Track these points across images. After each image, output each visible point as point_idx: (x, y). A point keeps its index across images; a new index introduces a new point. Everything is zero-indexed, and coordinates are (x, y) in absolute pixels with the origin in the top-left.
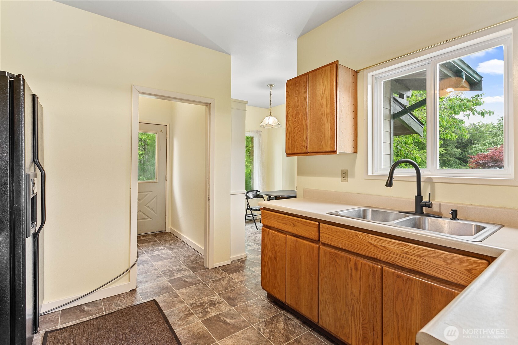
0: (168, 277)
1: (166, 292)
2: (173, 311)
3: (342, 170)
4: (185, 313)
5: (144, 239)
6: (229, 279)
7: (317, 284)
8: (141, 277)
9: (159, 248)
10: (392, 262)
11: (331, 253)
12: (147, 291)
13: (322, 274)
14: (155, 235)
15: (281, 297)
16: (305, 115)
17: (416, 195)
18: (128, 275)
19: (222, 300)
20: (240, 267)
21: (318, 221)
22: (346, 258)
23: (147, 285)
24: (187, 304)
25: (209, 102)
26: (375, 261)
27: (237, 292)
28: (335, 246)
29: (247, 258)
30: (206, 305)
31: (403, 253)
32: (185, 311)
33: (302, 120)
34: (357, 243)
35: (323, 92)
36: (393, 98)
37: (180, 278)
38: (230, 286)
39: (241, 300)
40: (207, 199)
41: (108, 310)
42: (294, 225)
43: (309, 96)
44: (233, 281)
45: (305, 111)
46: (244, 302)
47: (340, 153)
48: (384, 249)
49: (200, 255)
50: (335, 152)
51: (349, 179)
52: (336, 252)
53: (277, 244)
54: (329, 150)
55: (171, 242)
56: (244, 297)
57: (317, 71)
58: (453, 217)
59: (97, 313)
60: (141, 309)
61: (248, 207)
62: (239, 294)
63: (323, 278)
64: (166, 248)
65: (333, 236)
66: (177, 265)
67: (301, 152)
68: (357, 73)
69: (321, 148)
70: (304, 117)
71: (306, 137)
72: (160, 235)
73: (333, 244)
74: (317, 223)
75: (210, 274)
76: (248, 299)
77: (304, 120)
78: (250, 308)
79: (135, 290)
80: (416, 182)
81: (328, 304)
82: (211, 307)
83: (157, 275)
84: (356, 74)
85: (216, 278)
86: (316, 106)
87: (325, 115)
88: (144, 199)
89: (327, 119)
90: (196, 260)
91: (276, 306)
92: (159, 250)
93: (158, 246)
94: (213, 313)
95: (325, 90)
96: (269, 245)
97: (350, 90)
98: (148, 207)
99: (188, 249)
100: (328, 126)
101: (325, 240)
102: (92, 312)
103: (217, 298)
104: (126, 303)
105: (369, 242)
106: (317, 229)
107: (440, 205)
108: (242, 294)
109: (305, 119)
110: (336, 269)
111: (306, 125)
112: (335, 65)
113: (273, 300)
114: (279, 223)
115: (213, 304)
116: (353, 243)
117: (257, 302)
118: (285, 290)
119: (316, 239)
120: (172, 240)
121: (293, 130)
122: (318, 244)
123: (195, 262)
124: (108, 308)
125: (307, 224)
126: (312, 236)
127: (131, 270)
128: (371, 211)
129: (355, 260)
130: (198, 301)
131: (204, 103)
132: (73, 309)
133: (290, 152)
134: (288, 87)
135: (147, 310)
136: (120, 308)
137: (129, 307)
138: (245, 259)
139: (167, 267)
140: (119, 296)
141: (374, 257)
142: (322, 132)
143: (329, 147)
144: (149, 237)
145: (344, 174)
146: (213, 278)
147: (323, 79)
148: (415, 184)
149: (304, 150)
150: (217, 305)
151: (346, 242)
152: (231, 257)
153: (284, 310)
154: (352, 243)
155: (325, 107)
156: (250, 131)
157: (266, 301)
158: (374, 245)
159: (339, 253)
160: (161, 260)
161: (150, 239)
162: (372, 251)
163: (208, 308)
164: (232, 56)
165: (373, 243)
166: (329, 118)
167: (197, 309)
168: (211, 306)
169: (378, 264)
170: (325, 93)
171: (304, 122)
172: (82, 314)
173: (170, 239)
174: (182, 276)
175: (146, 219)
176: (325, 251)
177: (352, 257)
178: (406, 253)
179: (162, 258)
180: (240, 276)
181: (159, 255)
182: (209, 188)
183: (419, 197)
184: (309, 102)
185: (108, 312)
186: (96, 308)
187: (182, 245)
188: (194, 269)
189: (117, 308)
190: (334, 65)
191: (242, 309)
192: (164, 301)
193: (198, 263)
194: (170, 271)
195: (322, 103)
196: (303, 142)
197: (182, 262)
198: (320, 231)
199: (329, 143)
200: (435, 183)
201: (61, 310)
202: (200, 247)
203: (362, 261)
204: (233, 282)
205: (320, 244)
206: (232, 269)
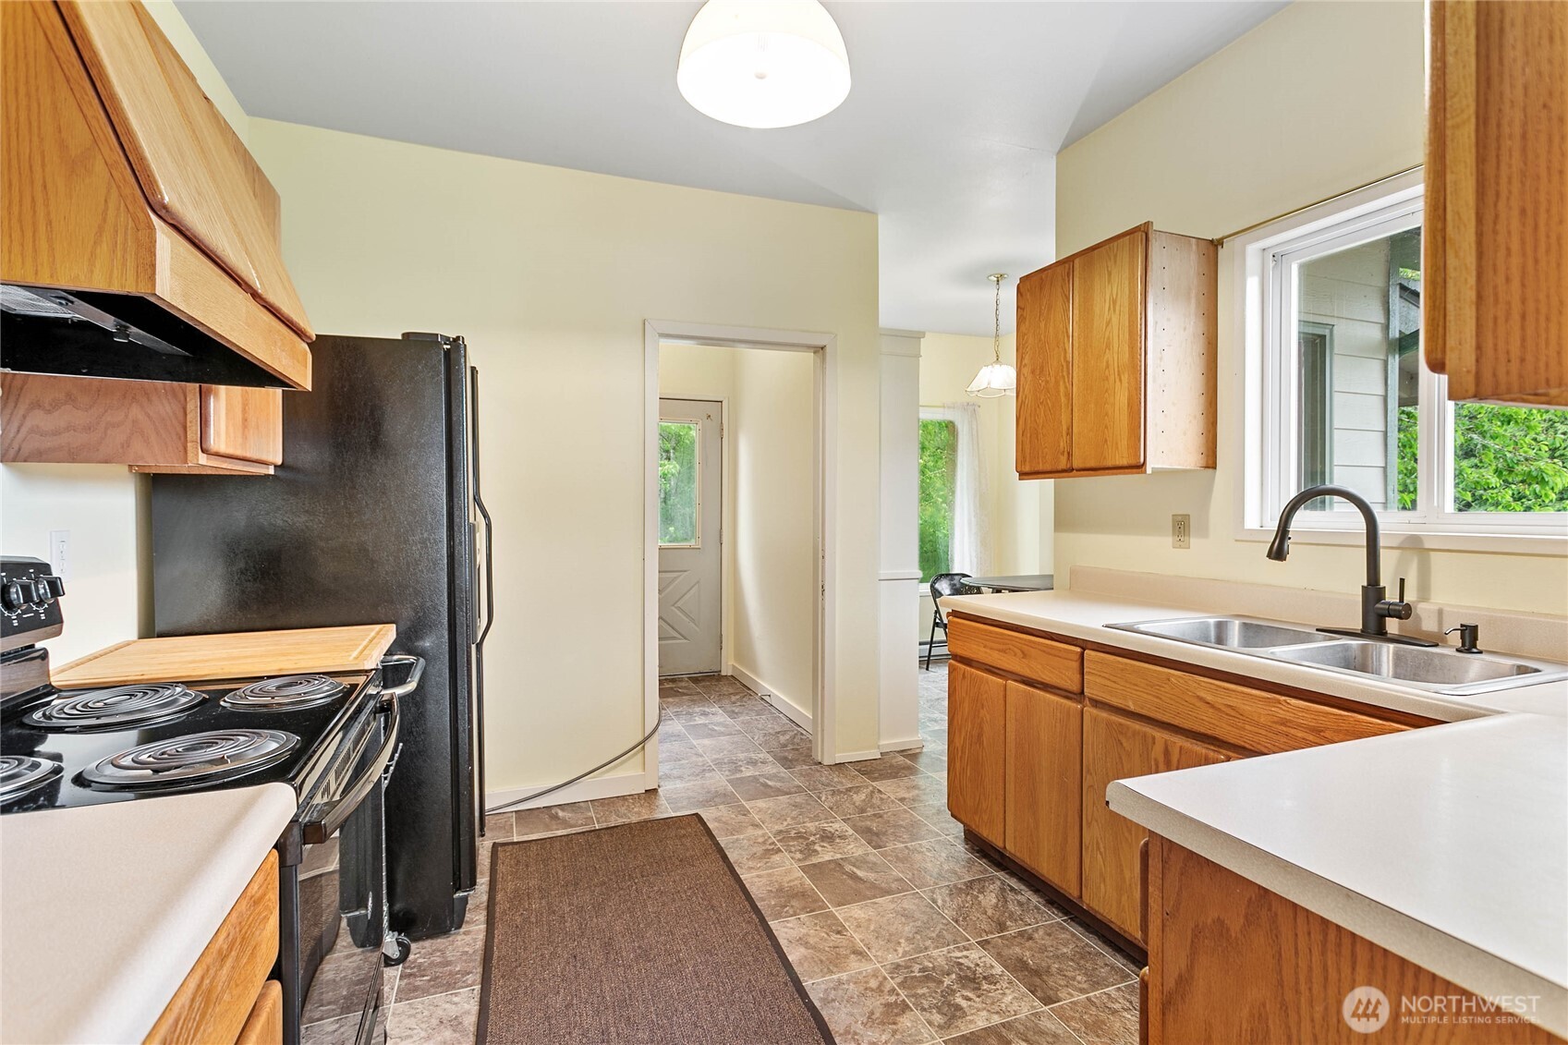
0: (727, 773)
1: (723, 803)
2: (737, 840)
3: (1173, 515)
4: (764, 848)
5: (672, 688)
6: (873, 792)
7: (1078, 803)
8: (668, 767)
9: (707, 710)
10: (1251, 745)
11: (1109, 724)
12: (681, 795)
13: (1088, 777)
14: (695, 680)
15: (992, 835)
16: (1065, 369)
17: (1365, 584)
18: (640, 755)
19: (851, 832)
20: (904, 768)
21: (1081, 644)
22: (1145, 735)
23: (679, 785)
24: (769, 829)
25: (822, 343)
26: (1213, 744)
27: (889, 821)
28: (1120, 705)
29: (924, 750)
30: (812, 838)
31: (1274, 722)
32: (764, 843)
33: (1057, 382)
34: (1171, 699)
35: (1109, 309)
36: (1398, 288)
37: (755, 779)
38: (872, 806)
39: (897, 837)
40: (819, 590)
41: (603, 822)
42: (1025, 655)
43: (1076, 318)
44: (883, 796)
45: (1065, 357)
46: (903, 843)
47: (1156, 472)
48: (1233, 713)
49: (804, 732)
50: (1139, 467)
51: (1194, 541)
52: (1120, 720)
53: (985, 703)
54: (1125, 462)
55: (733, 698)
56: (903, 832)
57: (1096, 251)
58: (1463, 645)
59: (582, 825)
60: (669, 827)
61: (937, 621)
62: (894, 826)
63: (1091, 786)
64: (721, 712)
65: (1114, 682)
66: (748, 751)
67: (1054, 469)
68: (1216, 246)
69: (1105, 458)
70: (1063, 376)
71: (1068, 429)
72: (709, 681)
73: (1115, 701)
74: (1079, 650)
75: (824, 776)
76: (914, 837)
77: (1061, 383)
78: (918, 857)
79: (655, 791)
80: (1365, 550)
81: (1102, 850)
82: (822, 844)
83: (703, 765)
84: (1212, 248)
85: (839, 787)
86: (1091, 346)
87: (1116, 370)
88: (674, 584)
89: (1120, 380)
90: (793, 744)
91: (984, 860)
92: (705, 714)
93: (704, 706)
94: (826, 854)
95: (1114, 302)
96: (966, 705)
97: (1193, 295)
98: (679, 608)
99: (775, 718)
100: (1122, 398)
101: (1095, 692)
102: (572, 822)
103: (837, 826)
104: (639, 813)
105: (1198, 697)
106: (1076, 665)
107: (1440, 612)
108: (901, 826)
109: (1064, 382)
110: (1122, 763)
111: (1067, 395)
112: (1142, 234)
113: (980, 846)
114: (988, 651)
115: (828, 837)
116: (1161, 699)
117: (937, 847)
118: (1002, 817)
119: (1075, 687)
120: (737, 694)
121: (1035, 409)
122: (1080, 702)
123: (790, 747)
124: (603, 819)
125: (1053, 652)
126: (1066, 681)
127: (648, 745)
128: (1239, 626)
129: (1166, 741)
130: (793, 829)
131: (809, 347)
132: (536, 812)
133: (1027, 469)
134: (1021, 295)
135: (683, 832)
136: (627, 821)
137: (646, 822)
138: (918, 751)
139: (725, 752)
140: (624, 798)
141: (1209, 732)
142: (1107, 414)
143: (1125, 455)
144: (683, 684)
145: (1181, 527)
146: (832, 786)
147: (1110, 274)
148: (1362, 554)
149: (1063, 464)
150: (838, 840)
151: (1145, 696)
152: (882, 742)
153: (1003, 870)
154: (1157, 697)
155: (1116, 349)
156: (944, 407)
157: (960, 848)
158: (1208, 703)
159: (1129, 723)
160: (712, 736)
161: (685, 688)
162: (1205, 718)
163: (815, 843)
164: (881, 219)
165: (1209, 698)
166: (1125, 378)
167: (791, 843)
168: (823, 841)
169: (1221, 750)
170: (1114, 310)
171: (1062, 389)
172: (554, 822)
173: (731, 691)
174: (758, 773)
175: (674, 638)
176: (1095, 719)
177: (1161, 736)
178: (1284, 722)
179: (713, 733)
180: (900, 787)
181: (705, 725)
182: (823, 563)
183: (1373, 590)
184: (1075, 334)
185: (604, 825)
186: (579, 815)
187: (760, 707)
188: (786, 762)
189: (620, 821)
190: (1140, 236)
191: (897, 857)
192: (717, 820)
193: (797, 750)
194: (731, 762)
195: (1109, 338)
196: (1059, 442)
197: (760, 745)
198: (1085, 670)
199: (1124, 443)
200: (1432, 553)
201: (516, 812)
202: (803, 712)
203: (1181, 744)
204: (882, 799)
205: (1087, 702)
206: (881, 770)
